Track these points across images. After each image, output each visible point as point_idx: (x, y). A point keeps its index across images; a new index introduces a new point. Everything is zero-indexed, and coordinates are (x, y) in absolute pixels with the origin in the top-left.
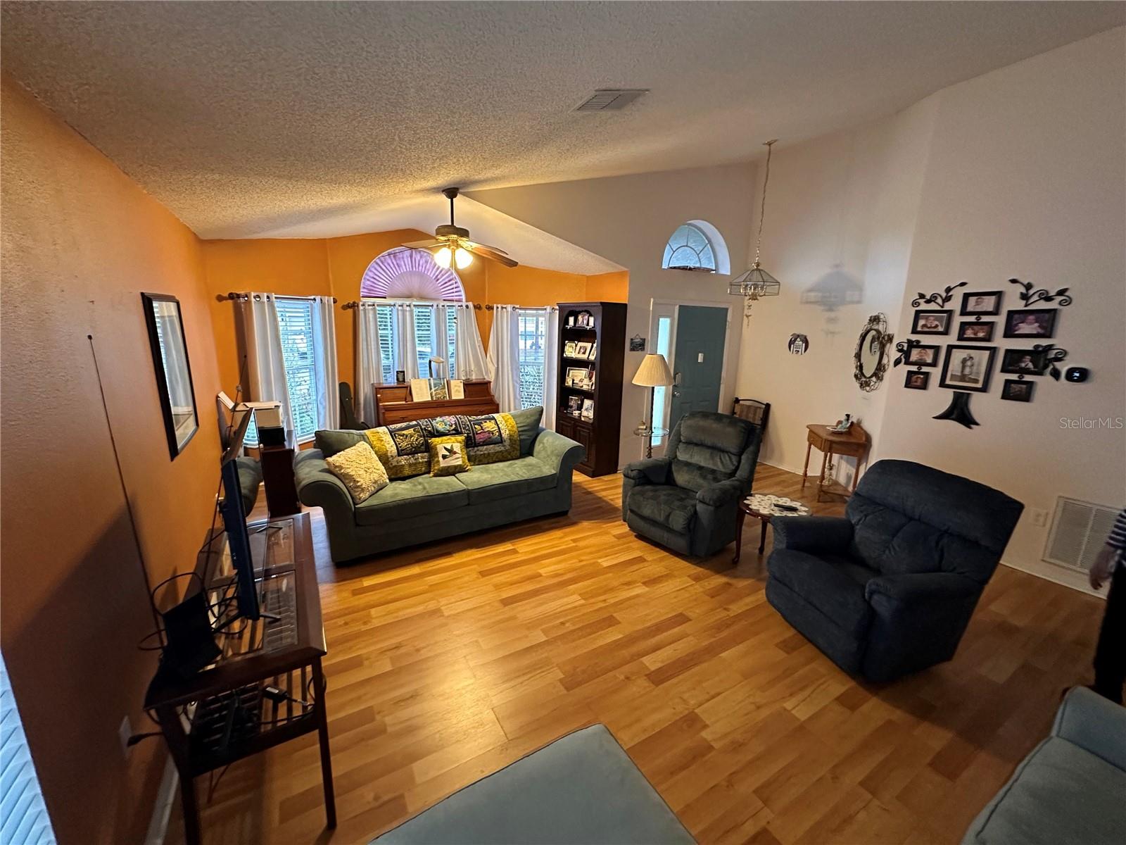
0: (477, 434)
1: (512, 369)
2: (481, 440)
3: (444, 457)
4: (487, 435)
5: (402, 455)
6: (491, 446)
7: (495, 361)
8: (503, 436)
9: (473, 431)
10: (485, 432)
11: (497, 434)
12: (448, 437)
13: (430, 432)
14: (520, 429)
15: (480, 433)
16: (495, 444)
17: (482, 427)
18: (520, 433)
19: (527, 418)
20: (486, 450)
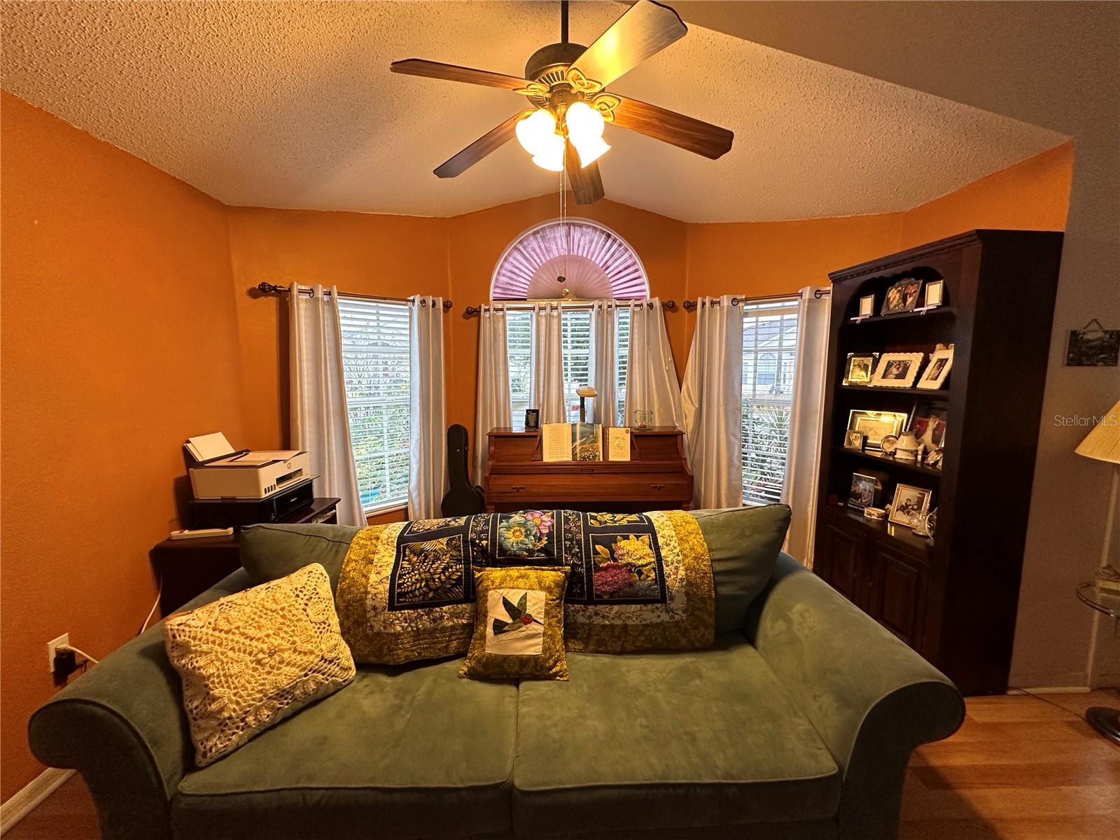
0: (598, 569)
1: (726, 411)
2: (607, 588)
3: (499, 627)
4: (622, 576)
5: (400, 609)
6: (633, 607)
7: (695, 397)
8: (669, 582)
9: (588, 563)
10: (620, 567)
11: (653, 575)
12: (523, 570)
13: (483, 550)
14: (719, 567)
15: (605, 569)
16: (645, 602)
17: (612, 552)
18: (718, 578)
19: (743, 536)
20: (618, 615)
